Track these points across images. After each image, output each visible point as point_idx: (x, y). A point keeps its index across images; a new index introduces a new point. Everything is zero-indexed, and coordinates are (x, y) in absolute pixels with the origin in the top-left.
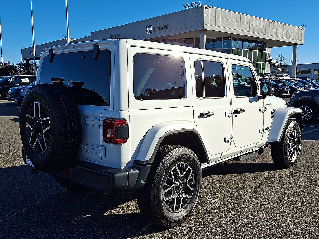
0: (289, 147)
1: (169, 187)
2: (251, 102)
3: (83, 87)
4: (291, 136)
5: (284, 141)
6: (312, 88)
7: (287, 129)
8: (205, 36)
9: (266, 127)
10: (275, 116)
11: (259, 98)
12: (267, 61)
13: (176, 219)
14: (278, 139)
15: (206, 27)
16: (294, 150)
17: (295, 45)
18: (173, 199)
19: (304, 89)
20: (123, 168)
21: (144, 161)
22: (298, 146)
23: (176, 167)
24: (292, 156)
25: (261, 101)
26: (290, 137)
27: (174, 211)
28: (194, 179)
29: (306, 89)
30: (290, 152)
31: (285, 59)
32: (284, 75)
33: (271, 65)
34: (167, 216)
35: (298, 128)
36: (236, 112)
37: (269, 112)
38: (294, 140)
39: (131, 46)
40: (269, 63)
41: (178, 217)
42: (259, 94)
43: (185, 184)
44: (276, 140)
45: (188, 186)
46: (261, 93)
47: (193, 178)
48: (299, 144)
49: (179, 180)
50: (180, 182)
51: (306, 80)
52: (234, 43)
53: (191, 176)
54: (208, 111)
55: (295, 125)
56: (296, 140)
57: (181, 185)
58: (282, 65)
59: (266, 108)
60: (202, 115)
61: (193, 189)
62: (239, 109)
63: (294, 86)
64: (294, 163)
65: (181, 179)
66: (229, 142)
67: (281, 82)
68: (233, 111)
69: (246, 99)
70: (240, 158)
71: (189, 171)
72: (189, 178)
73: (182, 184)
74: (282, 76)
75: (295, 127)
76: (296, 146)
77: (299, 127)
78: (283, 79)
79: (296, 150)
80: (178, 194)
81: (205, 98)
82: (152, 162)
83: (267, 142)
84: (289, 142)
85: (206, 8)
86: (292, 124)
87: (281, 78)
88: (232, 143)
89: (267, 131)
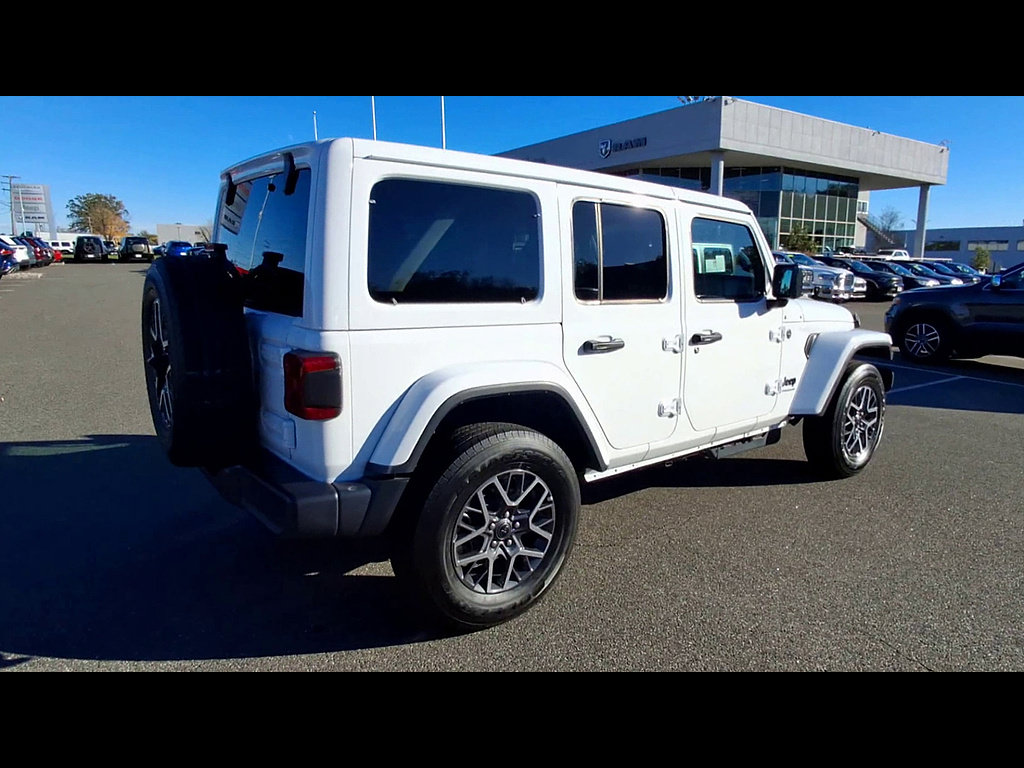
0: (849, 428)
1: (470, 532)
2: (744, 314)
3: (280, 265)
4: (857, 399)
5: (836, 413)
6: (956, 283)
7: (847, 384)
8: (722, 163)
9: (788, 378)
10: (813, 351)
11: (770, 305)
12: (859, 219)
13: (490, 609)
14: (819, 409)
15: (724, 144)
16: (863, 435)
17: (925, 186)
18: (485, 561)
19: (938, 283)
20: (331, 480)
21: (387, 467)
22: (876, 425)
23: (495, 480)
24: (857, 449)
25: (775, 312)
26: (852, 404)
27: (485, 589)
28: (554, 511)
29: (941, 284)
30: (852, 441)
31: (900, 215)
32: (895, 251)
33: (869, 229)
34: (462, 603)
35: (878, 383)
36: (696, 339)
37: (799, 342)
38: (864, 409)
39: (367, 158)
40: (864, 224)
41: (500, 604)
42: (770, 296)
43: (524, 522)
44: (814, 410)
45: (534, 528)
46: (774, 294)
47: (550, 508)
48: (878, 421)
49: (508, 513)
50: (510, 518)
51: (944, 263)
52: (787, 179)
53: (546, 502)
54: (611, 338)
55: (870, 375)
56: (870, 411)
57: (514, 526)
58: (893, 228)
59: (789, 332)
60: (588, 348)
61: (549, 536)
62: (709, 333)
63: (914, 276)
64: (861, 467)
65: (512, 510)
66: (671, 416)
67: (885, 266)
68: (690, 337)
69: (730, 307)
70: (713, 451)
71: (539, 490)
72: (537, 508)
73: (518, 523)
74: (890, 253)
75: (867, 380)
76: (869, 424)
77: (880, 378)
78: (892, 261)
79: (869, 434)
80: (501, 546)
81: (604, 302)
82: (411, 470)
83: (790, 415)
84: (849, 416)
85: (726, 103)
86: (861, 371)
87: (888, 258)
88: (683, 416)
89: (790, 387)
